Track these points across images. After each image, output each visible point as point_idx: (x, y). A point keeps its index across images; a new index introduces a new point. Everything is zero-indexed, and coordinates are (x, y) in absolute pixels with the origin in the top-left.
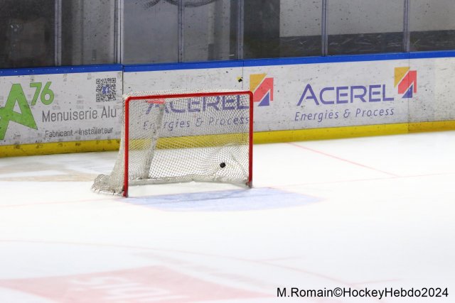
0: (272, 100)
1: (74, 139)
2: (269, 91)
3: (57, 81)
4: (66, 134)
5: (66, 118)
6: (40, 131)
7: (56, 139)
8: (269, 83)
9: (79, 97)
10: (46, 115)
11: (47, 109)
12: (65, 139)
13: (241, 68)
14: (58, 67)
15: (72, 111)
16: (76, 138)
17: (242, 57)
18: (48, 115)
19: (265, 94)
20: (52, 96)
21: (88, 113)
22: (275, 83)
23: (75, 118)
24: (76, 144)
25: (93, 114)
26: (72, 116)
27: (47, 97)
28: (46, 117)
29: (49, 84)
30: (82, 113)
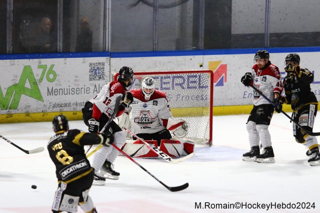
0: (226, 81)
1: (72, 109)
2: (224, 75)
3: (59, 64)
4: (66, 105)
5: (66, 93)
6: (45, 103)
7: (58, 109)
8: (224, 68)
9: (76, 77)
10: (50, 90)
11: (51, 85)
12: (65, 109)
13: (202, 56)
14: (60, 53)
15: (71, 88)
16: (74, 109)
17: (203, 48)
18: (52, 90)
19: (220, 76)
20: (55, 75)
21: (83, 90)
22: (228, 68)
23: (73, 93)
24: (74, 114)
25: (87, 90)
26: (71, 92)
27: (51, 76)
28: (50, 92)
29: (53, 66)
30: (78, 90)
